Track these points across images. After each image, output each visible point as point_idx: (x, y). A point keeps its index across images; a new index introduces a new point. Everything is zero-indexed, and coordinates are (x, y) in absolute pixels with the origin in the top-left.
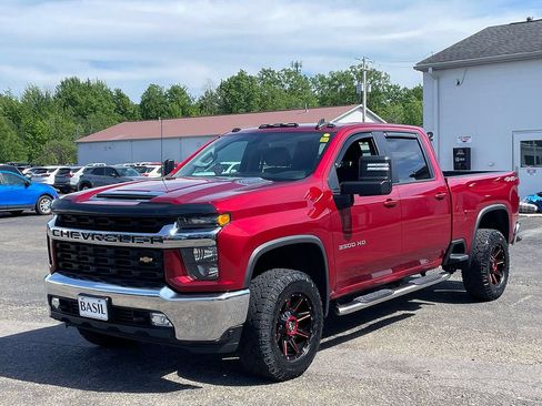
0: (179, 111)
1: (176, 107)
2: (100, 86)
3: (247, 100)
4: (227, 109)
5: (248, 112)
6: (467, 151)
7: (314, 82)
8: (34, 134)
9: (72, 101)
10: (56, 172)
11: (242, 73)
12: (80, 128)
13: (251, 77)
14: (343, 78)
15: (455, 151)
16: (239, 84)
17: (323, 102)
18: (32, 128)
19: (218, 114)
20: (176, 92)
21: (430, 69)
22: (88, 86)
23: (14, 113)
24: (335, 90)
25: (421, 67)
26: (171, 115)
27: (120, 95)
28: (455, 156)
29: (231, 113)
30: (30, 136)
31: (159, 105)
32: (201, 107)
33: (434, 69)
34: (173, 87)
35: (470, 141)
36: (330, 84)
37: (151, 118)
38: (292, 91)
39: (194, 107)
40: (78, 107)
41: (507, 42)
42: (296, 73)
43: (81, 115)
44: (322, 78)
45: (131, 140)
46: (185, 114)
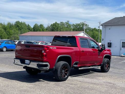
0: (42, 30)
1: (41, 29)
2: (24, 23)
3: (57, 28)
4: (52, 30)
5: (57, 31)
6: (111, 43)
7: (72, 26)
8: (9, 33)
9: (18, 26)
10: (17, 42)
11: (56, 22)
12: (20, 32)
13: (58, 23)
14: (79, 25)
15: (108, 43)
16: (55, 25)
17: (74, 30)
18: (9, 31)
19: (50, 31)
20: (41, 26)
21: (104, 26)
22: (21, 23)
23: (5, 28)
24: (77, 27)
25: (102, 25)
26: (40, 31)
27: (29, 26)
28: (108, 44)
29: (53, 31)
30: (8, 33)
31: (37, 28)
32: (47, 29)
33: (105, 26)
34: (41, 25)
35: (111, 41)
36: (76, 26)
37: (35, 31)
38: (67, 27)
39: (45, 29)
40: (19, 28)
41: (120, 21)
42: (68, 23)
43: (20, 29)
44: (74, 25)
45: (32, 36)
46: (43, 31)
